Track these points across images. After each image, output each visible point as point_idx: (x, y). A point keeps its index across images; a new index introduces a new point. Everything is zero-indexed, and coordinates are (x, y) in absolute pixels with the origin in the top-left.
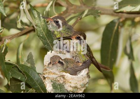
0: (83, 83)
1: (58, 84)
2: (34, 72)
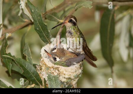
0: (76, 75)
1: (53, 76)
2: (30, 65)
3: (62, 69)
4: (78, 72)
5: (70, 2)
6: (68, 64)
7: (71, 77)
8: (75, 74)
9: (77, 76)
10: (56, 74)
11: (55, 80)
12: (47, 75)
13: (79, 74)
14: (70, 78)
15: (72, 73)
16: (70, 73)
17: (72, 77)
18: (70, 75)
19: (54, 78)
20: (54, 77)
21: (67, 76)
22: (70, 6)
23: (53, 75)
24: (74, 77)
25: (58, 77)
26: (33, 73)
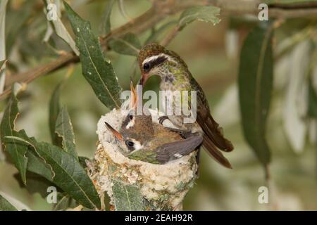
0: (182, 183)
1: (127, 186)
2: (72, 160)
3: (148, 168)
4: (184, 176)
5: (167, 10)
6: (162, 157)
7: (170, 189)
8: (178, 181)
9: (183, 185)
10: (132, 181)
11: (131, 196)
12: (112, 184)
13: (188, 181)
14: (165, 192)
15: (171, 178)
16: (167, 180)
17: (172, 189)
18: (166, 184)
19: (129, 190)
20: (129, 188)
21: (158, 187)
22: (168, 19)
23: (126, 184)
24: (175, 187)
25: (137, 189)
26: (79, 180)
